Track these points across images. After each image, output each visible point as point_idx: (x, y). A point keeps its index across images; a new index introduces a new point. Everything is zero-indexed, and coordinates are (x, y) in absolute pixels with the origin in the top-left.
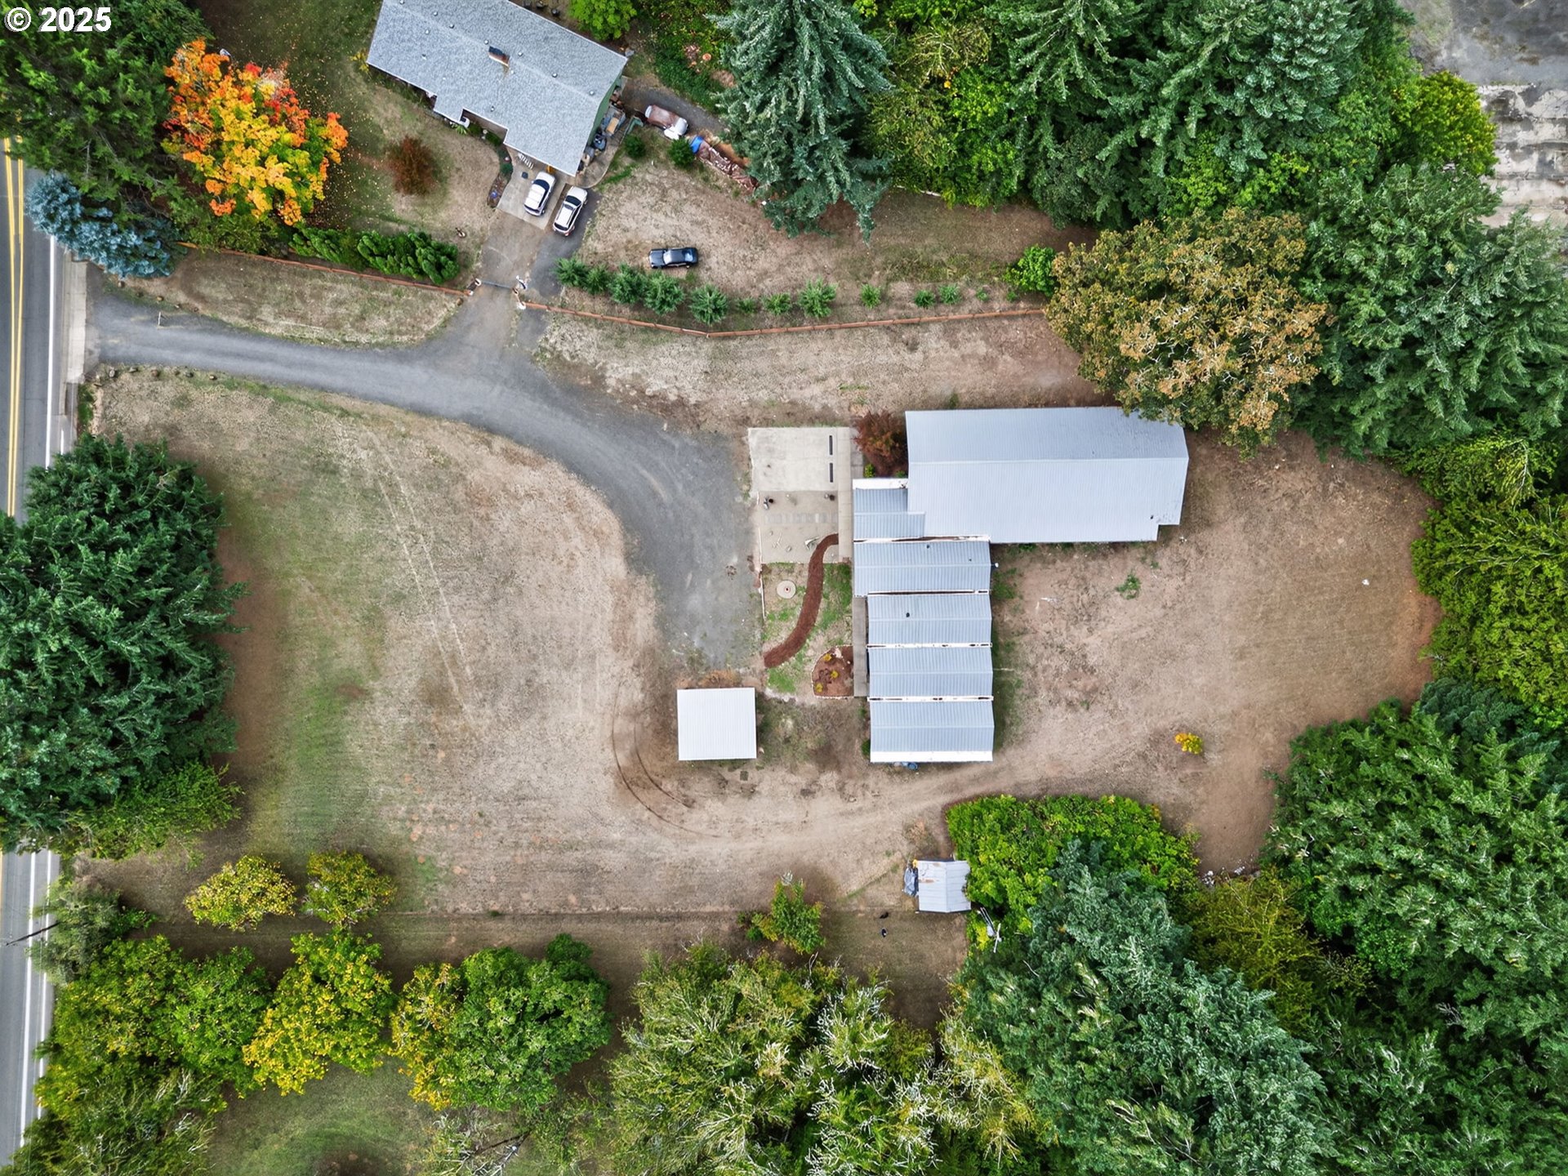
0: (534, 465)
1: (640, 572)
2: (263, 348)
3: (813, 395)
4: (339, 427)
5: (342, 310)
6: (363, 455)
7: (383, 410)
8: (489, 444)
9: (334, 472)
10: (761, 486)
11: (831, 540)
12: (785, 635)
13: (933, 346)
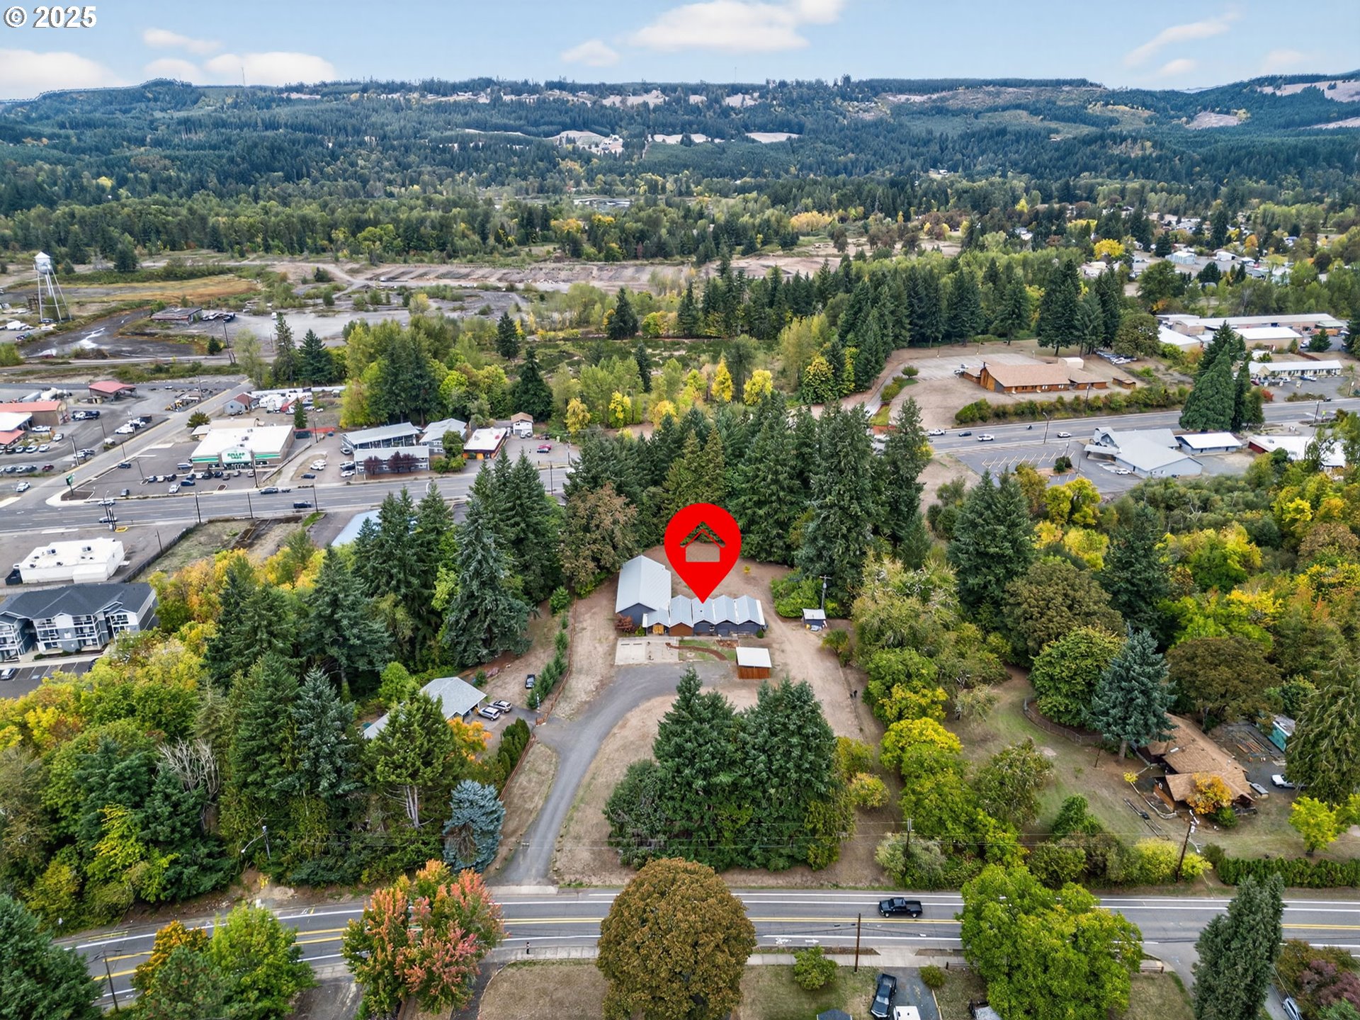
0: (627, 721)
2: (550, 807)
3: (602, 649)
4: (601, 780)
5: (534, 779)
6: (617, 773)
7: (593, 765)
8: (615, 734)
10: (642, 660)
11: (668, 644)
12: (712, 656)
13: (585, 625)
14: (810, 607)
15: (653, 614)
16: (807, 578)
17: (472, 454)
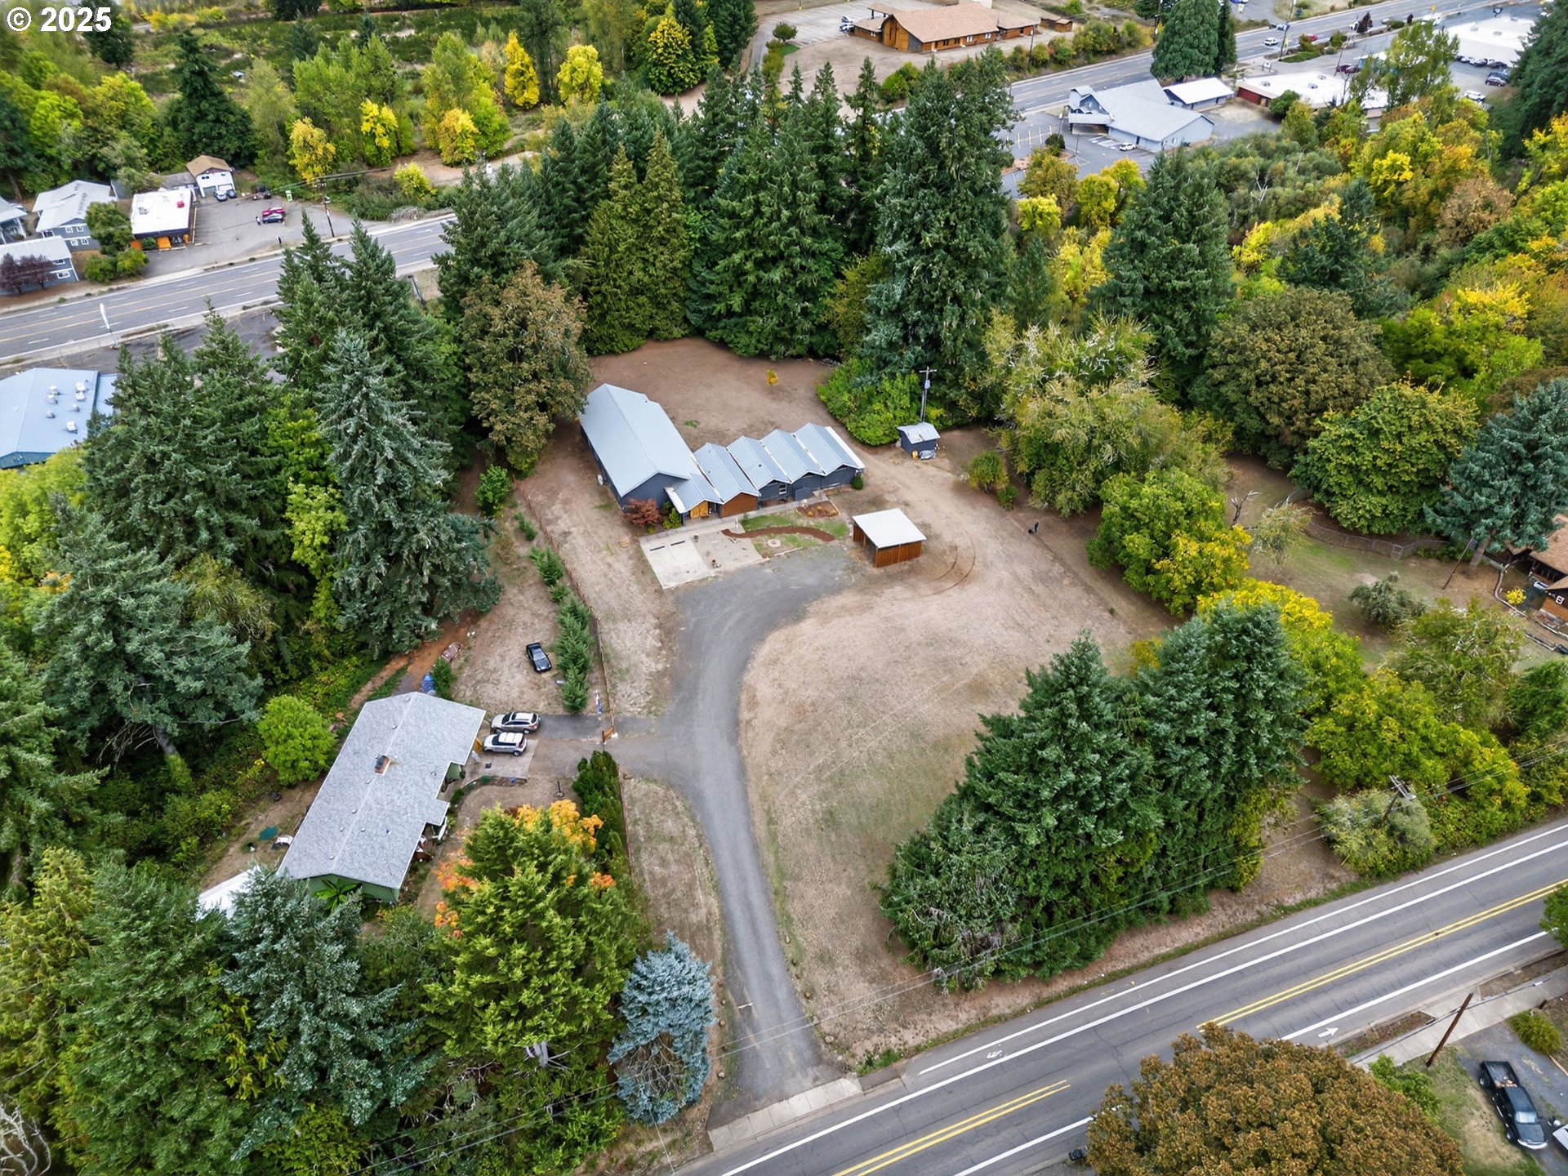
0: (752, 690)
1: (805, 612)
2: (736, 908)
3: (622, 566)
4: (787, 822)
5: (670, 857)
6: (803, 797)
7: (754, 797)
8: (749, 722)
9: (831, 813)
10: (704, 571)
11: (726, 532)
12: (807, 537)
13: (562, 526)
14: (906, 422)
15: (684, 487)
16: (893, 376)
17: (149, 242)
